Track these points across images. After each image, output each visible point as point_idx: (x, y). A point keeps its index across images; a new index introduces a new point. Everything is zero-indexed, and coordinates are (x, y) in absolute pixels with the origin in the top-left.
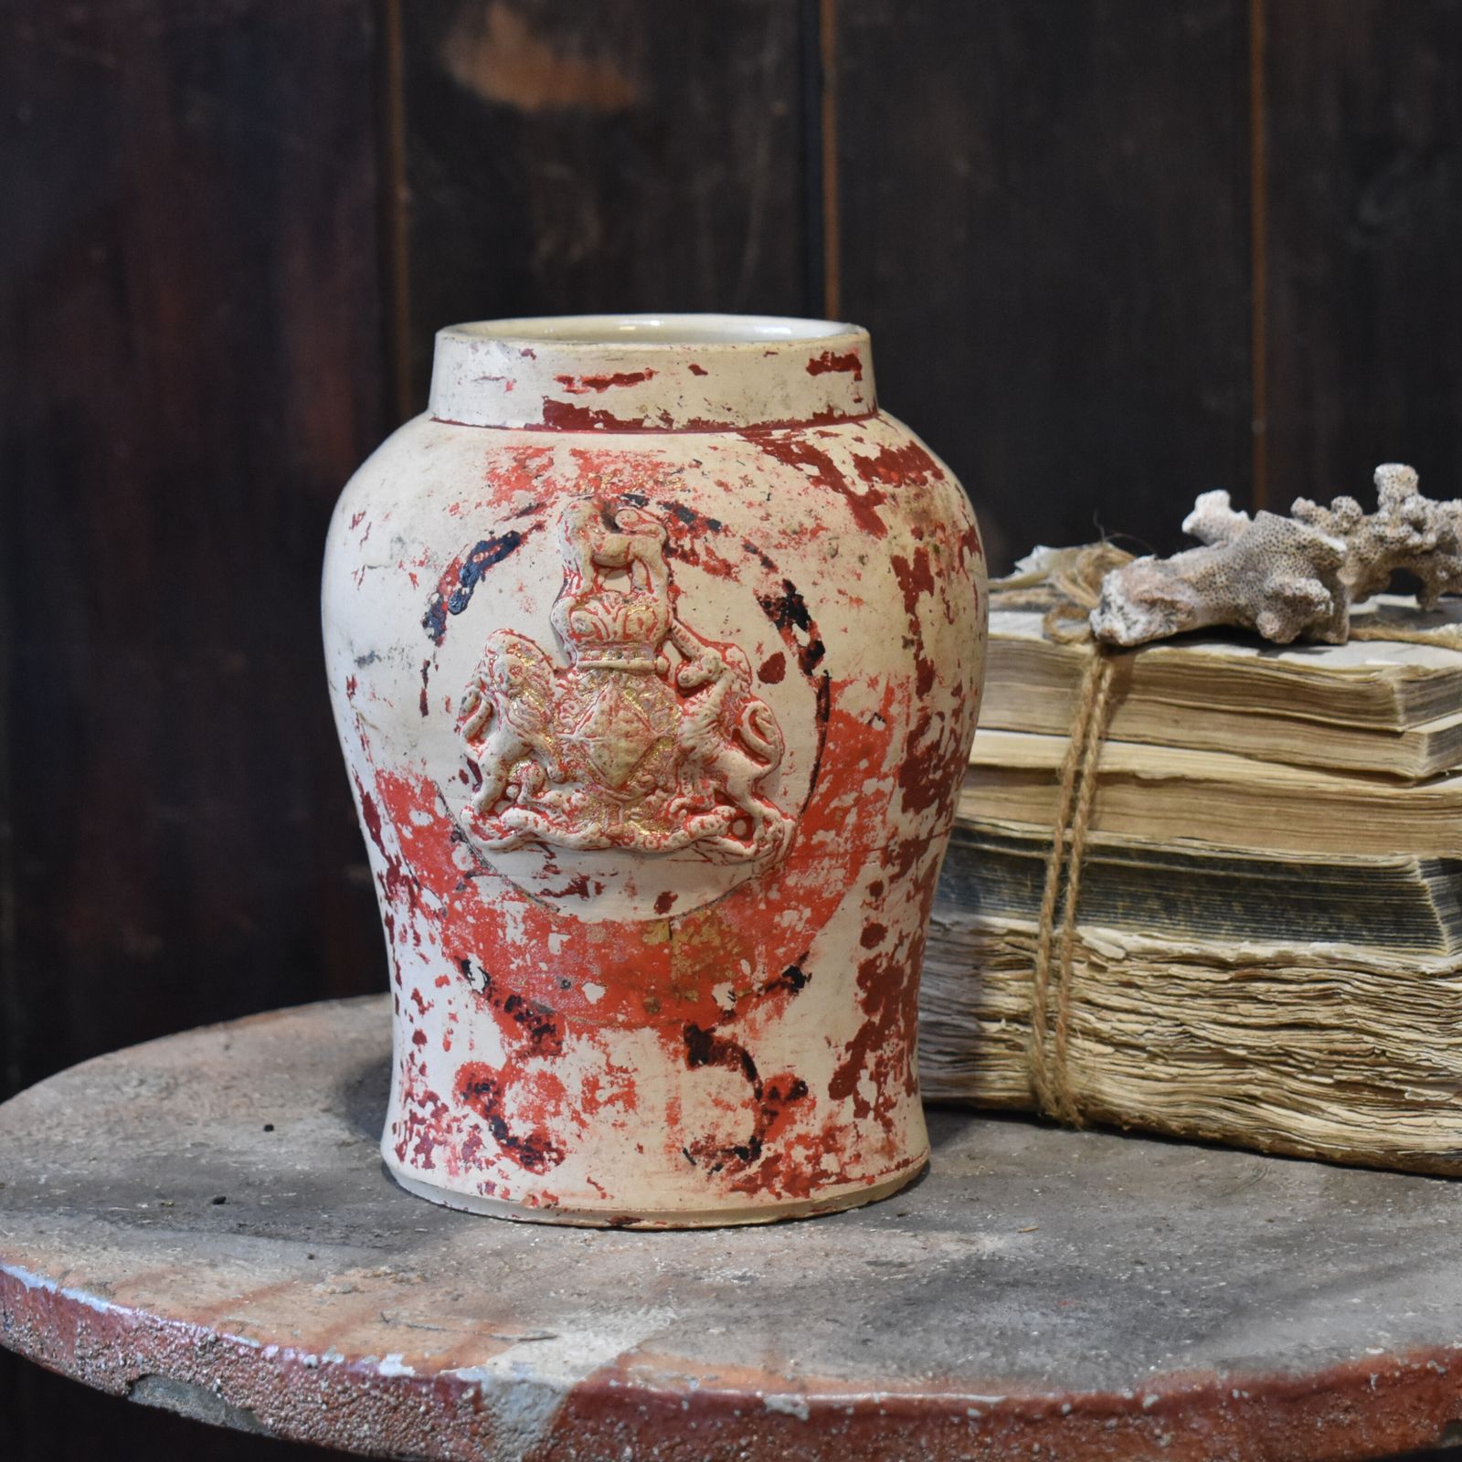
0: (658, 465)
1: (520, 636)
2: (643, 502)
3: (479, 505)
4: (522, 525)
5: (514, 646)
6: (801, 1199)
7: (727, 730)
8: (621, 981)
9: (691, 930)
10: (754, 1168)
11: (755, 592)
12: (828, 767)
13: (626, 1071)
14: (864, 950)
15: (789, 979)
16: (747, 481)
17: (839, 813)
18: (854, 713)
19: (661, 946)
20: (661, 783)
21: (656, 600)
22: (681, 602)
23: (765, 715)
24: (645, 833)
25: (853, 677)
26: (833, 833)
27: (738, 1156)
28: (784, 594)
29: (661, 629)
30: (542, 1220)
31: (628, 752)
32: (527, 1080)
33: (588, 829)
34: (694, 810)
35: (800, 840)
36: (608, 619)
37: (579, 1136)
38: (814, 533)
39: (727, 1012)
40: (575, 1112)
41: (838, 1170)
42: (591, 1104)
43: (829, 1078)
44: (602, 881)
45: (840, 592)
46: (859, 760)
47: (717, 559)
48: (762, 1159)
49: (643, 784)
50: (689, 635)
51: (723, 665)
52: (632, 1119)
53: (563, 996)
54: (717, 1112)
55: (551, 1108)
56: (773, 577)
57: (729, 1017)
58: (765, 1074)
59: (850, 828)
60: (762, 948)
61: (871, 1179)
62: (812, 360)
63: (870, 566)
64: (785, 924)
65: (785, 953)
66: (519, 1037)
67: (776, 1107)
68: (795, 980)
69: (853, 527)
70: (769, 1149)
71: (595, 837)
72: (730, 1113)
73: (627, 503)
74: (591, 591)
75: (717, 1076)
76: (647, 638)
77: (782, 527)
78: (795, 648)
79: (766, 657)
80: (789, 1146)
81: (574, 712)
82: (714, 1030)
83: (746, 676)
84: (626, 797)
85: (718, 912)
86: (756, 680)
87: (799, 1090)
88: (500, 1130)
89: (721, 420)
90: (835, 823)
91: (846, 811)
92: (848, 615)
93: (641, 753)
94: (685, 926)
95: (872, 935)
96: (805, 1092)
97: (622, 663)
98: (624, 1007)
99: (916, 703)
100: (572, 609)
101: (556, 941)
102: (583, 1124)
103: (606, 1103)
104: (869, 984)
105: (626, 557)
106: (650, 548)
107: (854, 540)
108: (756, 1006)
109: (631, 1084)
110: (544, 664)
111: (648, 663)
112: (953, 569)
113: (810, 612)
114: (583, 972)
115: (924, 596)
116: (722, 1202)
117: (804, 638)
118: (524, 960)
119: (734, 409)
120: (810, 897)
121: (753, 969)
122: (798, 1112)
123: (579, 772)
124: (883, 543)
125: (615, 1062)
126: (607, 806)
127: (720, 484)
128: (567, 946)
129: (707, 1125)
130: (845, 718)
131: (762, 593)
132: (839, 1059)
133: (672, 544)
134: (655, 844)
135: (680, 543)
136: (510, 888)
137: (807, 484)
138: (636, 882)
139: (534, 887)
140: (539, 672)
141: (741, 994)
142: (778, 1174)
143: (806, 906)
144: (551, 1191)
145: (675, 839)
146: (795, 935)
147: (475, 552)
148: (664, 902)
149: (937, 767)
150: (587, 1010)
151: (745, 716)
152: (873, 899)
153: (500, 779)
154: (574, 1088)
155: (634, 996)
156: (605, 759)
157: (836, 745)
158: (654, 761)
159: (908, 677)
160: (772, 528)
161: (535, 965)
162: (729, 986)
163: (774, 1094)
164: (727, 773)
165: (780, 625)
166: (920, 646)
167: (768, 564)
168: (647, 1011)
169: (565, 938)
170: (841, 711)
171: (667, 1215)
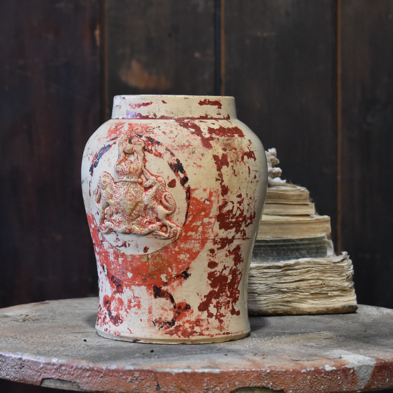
0: (148, 127)
1: (107, 173)
2: (141, 136)
3: (104, 138)
4: (111, 143)
5: (105, 175)
6: (187, 338)
7: (158, 200)
8: (137, 272)
9: (153, 258)
10: (173, 328)
11: (168, 162)
12: (191, 213)
13: (138, 298)
14: (209, 269)
15: (183, 274)
16: (171, 132)
17: (196, 227)
18: (198, 198)
19: (146, 262)
20: (141, 215)
21: (139, 163)
22: (147, 164)
23: (168, 196)
24: (137, 229)
25: (198, 188)
26: (194, 233)
27: (168, 324)
28: (176, 163)
29: (140, 171)
30: (118, 339)
31: (130, 205)
32: (116, 300)
33: (123, 227)
34: (150, 223)
35: (184, 234)
36: (125, 167)
37: (126, 316)
38: (188, 147)
39: (165, 282)
40: (126, 309)
41: (200, 332)
42: (130, 307)
43: (198, 305)
44: (130, 243)
45: (194, 163)
46: (202, 212)
47: (158, 152)
48: (175, 326)
49: (135, 215)
50: (148, 173)
51: (156, 181)
52: (139, 312)
53: (123, 276)
54: (162, 311)
55: (120, 308)
56: (173, 158)
57: (166, 284)
58: (177, 301)
59: (200, 232)
60: (174, 265)
61: (212, 336)
62: (200, 101)
63: (205, 157)
64: (181, 258)
65: (182, 267)
66: (114, 288)
67: (180, 311)
68: (186, 275)
69: (201, 146)
70: (177, 323)
71: (125, 230)
72: (166, 312)
73: (137, 137)
74: (123, 160)
75: (162, 301)
76: (136, 173)
77: (178, 144)
78: (179, 178)
79: (170, 180)
80: (184, 323)
81: (118, 193)
82: (161, 287)
83: (164, 185)
84: (132, 218)
85: (160, 253)
86: (167, 187)
87: (188, 307)
88: (110, 314)
89: (170, 116)
90: (195, 229)
91: (198, 227)
92: (197, 170)
93: (134, 205)
94: (152, 257)
95: (212, 265)
96: (190, 308)
97: (129, 180)
98: (137, 280)
99: (221, 197)
100: (117, 165)
101: (120, 260)
102: (127, 313)
103: (133, 307)
104: (212, 279)
105: (132, 151)
106: (139, 148)
107: (201, 149)
108: (174, 281)
109: (139, 302)
110: (112, 180)
111: (136, 180)
112: (238, 161)
113: (184, 168)
114: (127, 269)
115: (224, 167)
116: (162, 337)
117: (182, 176)
118: (114, 265)
119: (174, 113)
120: (188, 251)
121: (172, 271)
122: (187, 314)
123: (120, 211)
124: (211, 151)
125: (135, 295)
126: (127, 221)
127: (164, 132)
128: (123, 261)
129: (159, 314)
130: (196, 199)
131: (170, 162)
132: (202, 300)
133: (146, 148)
134: (140, 232)
135: (148, 147)
136: (110, 245)
137: (189, 133)
138: (138, 243)
139: (114, 244)
140: (110, 183)
141: (169, 277)
142: (180, 330)
143: (188, 254)
144: (119, 331)
145: (145, 231)
146: (185, 262)
147: (101, 150)
148: (146, 249)
149: (232, 218)
150: (128, 280)
151: (163, 196)
152: (211, 254)
153: (103, 213)
154: (126, 302)
155: (139, 276)
156: (125, 207)
157: (193, 207)
158: (138, 208)
159: (218, 190)
160: (175, 145)
161: (116, 267)
162: (165, 275)
163: (180, 307)
164: (158, 212)
165: (174, 171)
166: (222, 181)
167: (172, 154)
168: (143, 281)
169: (122, 259)
170: (194, 197)
171: (147, 339)
